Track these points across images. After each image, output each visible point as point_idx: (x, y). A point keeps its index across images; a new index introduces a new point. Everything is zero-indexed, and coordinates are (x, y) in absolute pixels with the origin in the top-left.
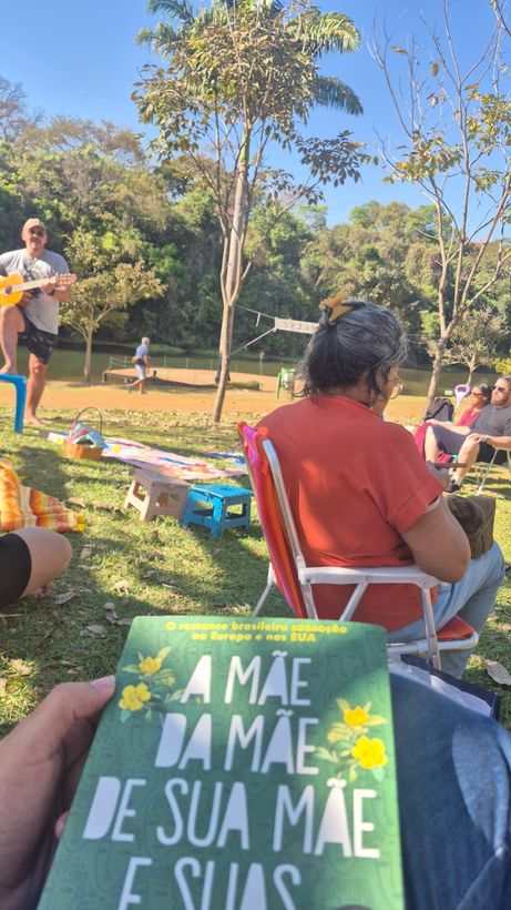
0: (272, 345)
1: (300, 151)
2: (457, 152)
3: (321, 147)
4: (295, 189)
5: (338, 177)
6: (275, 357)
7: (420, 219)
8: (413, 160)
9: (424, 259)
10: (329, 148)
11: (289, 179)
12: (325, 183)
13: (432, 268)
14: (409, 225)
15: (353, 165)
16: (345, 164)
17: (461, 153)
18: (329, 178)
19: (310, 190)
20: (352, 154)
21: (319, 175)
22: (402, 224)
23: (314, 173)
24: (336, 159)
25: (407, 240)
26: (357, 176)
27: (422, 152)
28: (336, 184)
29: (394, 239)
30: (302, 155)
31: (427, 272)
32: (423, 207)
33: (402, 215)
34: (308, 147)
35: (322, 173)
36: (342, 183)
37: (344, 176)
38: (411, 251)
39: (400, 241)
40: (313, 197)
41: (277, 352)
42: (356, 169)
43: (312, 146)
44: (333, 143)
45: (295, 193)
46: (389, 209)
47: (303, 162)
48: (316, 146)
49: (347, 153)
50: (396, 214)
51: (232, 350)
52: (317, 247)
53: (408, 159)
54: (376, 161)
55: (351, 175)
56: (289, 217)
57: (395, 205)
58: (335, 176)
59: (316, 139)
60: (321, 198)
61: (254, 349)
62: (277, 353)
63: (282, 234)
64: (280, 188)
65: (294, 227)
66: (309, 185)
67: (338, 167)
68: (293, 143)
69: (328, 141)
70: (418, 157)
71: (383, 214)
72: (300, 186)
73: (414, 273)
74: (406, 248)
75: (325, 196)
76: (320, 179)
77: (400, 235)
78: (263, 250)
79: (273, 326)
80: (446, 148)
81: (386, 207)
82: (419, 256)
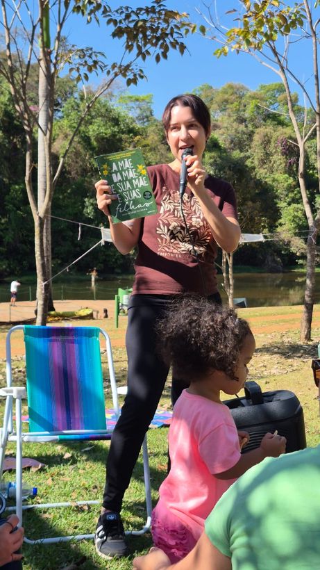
0: (105, 262)
1: (109, 22)
2: (298, 12)
3: (134, 17)
4: (109, 68)
5: (160, 51)
6: (112, 276)
7: (262, 99)
8: (246, 24)
9: (273, 144)
10: (144, 16)
11: (100, 58)
12: (144, 58)
13: (284, 154)
14: (251, 107)
15: (175, 35)
16: (164, 35)
17: (302, 13)
18: (148, 53)
19: (127, 67)
20: (173, 22)
21: (135, 51)
22: (242, 108)
23: (129, 48)
24: (154, 30)
25: (250, 126)
26: (183, 48)
27: (256, 14)
28: (158, 59)
29: (235, 125)
30: (112, 28)
31: (278, 159)
32: (263, 87)
33: (241, 97)
34: (118, 17)
35: (139, 48)
36: (165, 57)
37: (167, 49)
38: (256, 137)
39: (242, 127)
40: (131, 77)
41: (113, 268)
42: (180, 40)
43: (123, 16)
44: (147, 11)
45: (108, 72)
46: (225, 92)
47: (114, 35)
48: (128, 16)
49: (166, 21)
50: (233, 97)
51: (54, 272)
52: (145, 142)
53: (240, 23)
54: (203, 30)
55: (174, 47)
56: (108, 111)
57: (231, 87)
58: (155, 50)
59: (127, 8)
60: (142, 77)
61: (84, 268)
62: (112, 270)
63: (102, 130)
64: (90, 69)
65: (116, 121)
66: (125, 63)
67: (158, 39)
68: (99, 13)
69: (140, 9)
70: (252, 21)
71: (218, 98)
72: (114, 66)
73: (263, 162)
74: (251, 135)
75: (145, 73)
76: (138, 55)
77: (242, 120)
78: (82, 151)
79: (100, 238)
80: (285, 9)
81: (220, 89)
82: (267, 141)
